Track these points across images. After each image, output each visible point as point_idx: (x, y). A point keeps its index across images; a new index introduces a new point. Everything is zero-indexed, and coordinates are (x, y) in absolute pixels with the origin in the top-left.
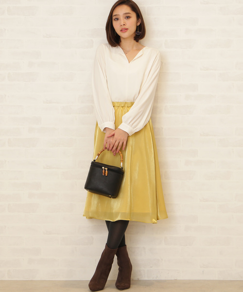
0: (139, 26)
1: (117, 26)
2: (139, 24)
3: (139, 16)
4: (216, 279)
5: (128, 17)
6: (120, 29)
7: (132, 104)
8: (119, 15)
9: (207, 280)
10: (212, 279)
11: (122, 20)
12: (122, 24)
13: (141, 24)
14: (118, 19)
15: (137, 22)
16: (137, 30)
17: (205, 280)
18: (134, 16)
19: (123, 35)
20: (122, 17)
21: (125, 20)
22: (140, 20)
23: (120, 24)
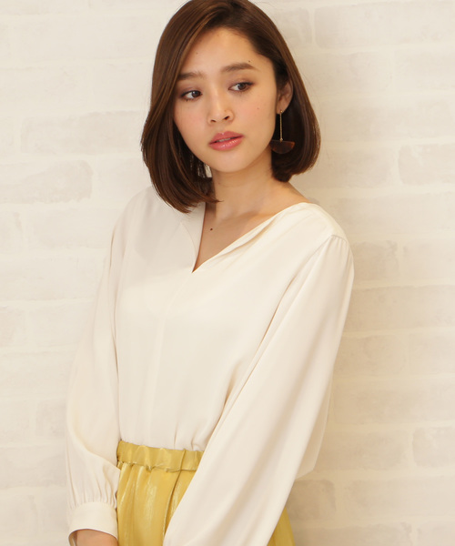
0: (283, 114)
1: (194, 122)
2: (284, 105)
3: (285, 71)
5: (245, 86)
6: (210, 138)
7: (199, 455)
8: (200, 75)
11: (218, 100)
12: (219, 113)
13: (292, 104)
14: (198, 94)
15: (278, 100)
16: (276, 135)
18: (264, 74)
19: (221, 162)
20: (214, 89)
21: (229, 96)
22: (289, 87)
23: (209, 114)
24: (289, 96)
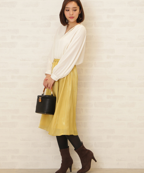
1: (67, 14)
2: (80, 13)
4: (126, 168)
5: (75, 10)
6: (69, 17)
8: (69, 8)
9: (121, 169)
10: (123, 168)
11: (71, 12)
12: (71, 14)
14: (68, 10)
17: (120, 169)
18: (78, 9)
19: (71, 20)
20: (71, 10)
21: (73, 11)
23: (70, 14)
24: (81, 12)
